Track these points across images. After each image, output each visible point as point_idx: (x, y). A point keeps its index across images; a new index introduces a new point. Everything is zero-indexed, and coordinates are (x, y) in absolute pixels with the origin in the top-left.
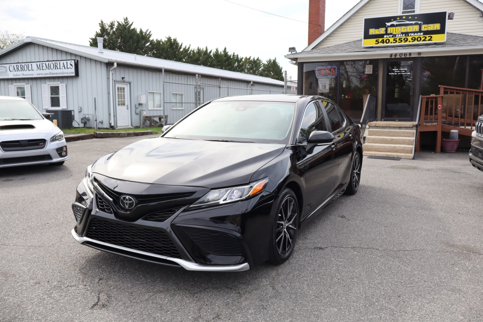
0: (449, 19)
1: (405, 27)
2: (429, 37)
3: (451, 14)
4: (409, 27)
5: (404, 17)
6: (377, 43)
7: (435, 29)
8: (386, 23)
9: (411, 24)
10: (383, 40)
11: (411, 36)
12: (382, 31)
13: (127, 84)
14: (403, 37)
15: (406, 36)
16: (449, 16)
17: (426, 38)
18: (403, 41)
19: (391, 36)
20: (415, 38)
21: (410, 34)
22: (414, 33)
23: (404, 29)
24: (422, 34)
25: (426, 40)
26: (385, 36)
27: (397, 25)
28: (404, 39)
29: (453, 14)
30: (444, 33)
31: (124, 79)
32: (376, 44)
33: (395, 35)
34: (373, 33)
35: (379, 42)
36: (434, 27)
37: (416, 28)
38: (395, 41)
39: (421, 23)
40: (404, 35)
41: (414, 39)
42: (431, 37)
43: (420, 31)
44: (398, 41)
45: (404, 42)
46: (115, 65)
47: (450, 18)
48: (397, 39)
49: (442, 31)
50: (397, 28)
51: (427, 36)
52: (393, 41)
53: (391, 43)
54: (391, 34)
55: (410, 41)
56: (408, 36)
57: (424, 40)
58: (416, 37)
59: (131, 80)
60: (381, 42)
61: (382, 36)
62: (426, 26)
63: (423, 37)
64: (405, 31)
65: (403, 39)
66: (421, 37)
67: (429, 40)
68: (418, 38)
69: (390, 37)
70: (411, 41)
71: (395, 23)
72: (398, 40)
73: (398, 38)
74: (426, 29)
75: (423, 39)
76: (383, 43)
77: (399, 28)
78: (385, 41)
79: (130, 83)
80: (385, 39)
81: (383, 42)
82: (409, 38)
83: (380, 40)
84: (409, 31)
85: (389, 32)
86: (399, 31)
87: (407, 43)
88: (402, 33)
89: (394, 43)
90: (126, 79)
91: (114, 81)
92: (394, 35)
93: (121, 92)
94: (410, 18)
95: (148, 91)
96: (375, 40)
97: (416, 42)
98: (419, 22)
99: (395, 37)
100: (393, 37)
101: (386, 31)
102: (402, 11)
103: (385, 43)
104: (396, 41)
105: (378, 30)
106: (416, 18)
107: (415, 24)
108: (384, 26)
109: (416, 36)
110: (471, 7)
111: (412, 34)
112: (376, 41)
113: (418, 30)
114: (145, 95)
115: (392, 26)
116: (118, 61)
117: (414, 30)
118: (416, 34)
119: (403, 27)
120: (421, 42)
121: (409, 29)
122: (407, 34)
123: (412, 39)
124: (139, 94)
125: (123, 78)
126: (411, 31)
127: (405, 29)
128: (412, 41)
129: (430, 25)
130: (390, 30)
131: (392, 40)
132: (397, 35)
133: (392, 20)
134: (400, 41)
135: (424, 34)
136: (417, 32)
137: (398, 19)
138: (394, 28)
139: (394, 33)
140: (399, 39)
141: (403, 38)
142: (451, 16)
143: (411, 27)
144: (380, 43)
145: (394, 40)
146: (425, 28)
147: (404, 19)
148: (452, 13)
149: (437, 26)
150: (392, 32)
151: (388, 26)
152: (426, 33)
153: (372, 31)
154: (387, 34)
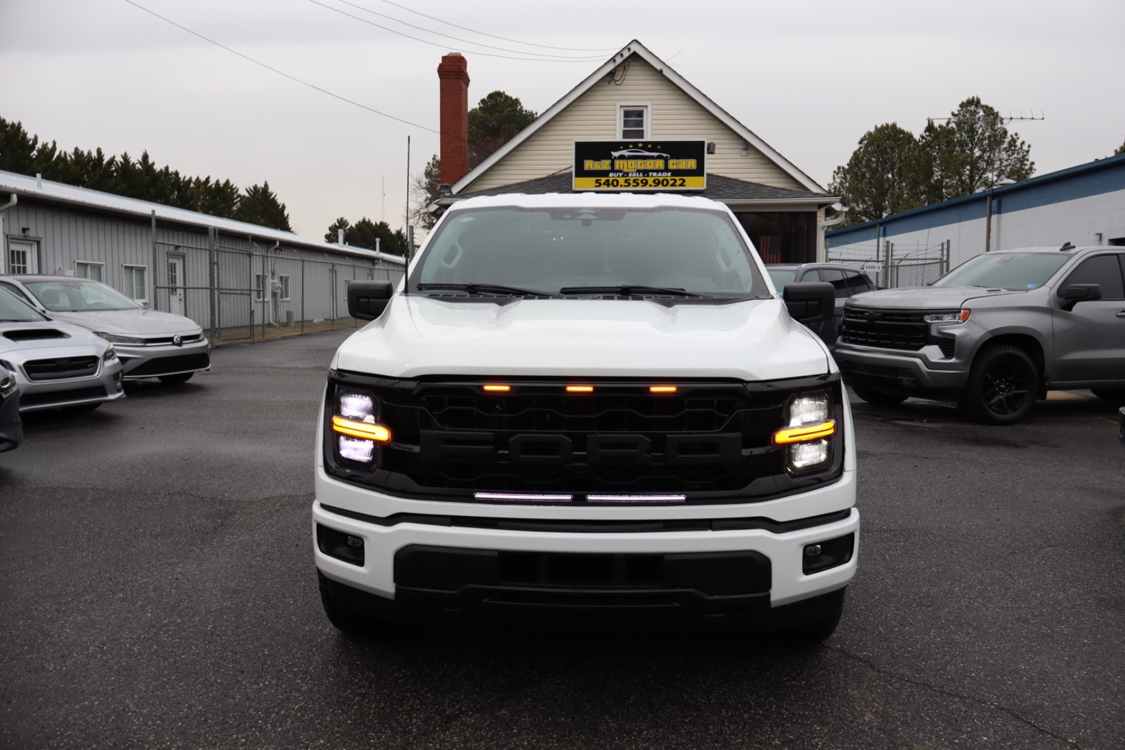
0: (709, 153)
1: (642, 161)
2: (680, 180)
3: (712, 145)
4: (648, 162)
5: (640, 145)
6: (598, 184)
7: (689, 167)
8: (612, 153)
9: (652, 158)
10: (608, 181)
11: (652, 176)
12: (606, 165)
13: (31, 245)
14: (640, 177)
15: (644, 176)
16: (708, 149)
17: (675, 181)
18: (641, 184)
19: (621, 175)
20: (659, 180)
21: (650, 174)
22: (658, 171)
23: (641, 165)
24: (669, 174)
25: (676, 186)
26: (611, 175)
27: (630, 158)
28: (642, 181)
29: (714, 145)
30: (703, 175)
31: (28, 233)
32: (596, 186)
33: (627, 174)
34: (591, 168)
35: (600, 185)
36: (687, 164)
37: (660, 164)
38: (627, 184)
39: (667, 157)
40: (641, 174)
41: (657, 183)
42: (684, 181)
43: (666, 170)
44: (632, 184)
45: (642, 186)
46: (14, 198)
47: (711, 152)
48: (630, 180)
49: (699, 171)
50: (630, 162)
51: (677, 178)
52: (624, 184)
53: (621, 186)
54: (621, 171)
55: (651, 186)
56: (648, 176)
57: (673, 185)
58: (661, 179)
59: (41, 234)
60: (604, 184)
61: (604, 173)
62: (675, 161)
63: (671, 180)
64: (642, 167)
65: (639, 182)
66: (669, 179)
67: (681, 185)
68: (663, 180)
69: (619, 176)
70: (653, 184)
71: (625, 153)
72: (631, 182)
73: (632, 179)
74: (675, 167)
75: (671, 182)
76: (608, 185)
77: (633, 162)
78: (610, 182)
79: (38, 243)
80: (611, 180)
81: (607, 183)
82: (650, 180)
83: (603, 180)
84: (649, 167)
85: (617, 167)
86: (633, 167)
87: (647, 188)
88: (639, 171)
89: (625, 186)
90: (32, 233)
91: (7, 236)
92: (625, 173)
93: (19, 263)
94: (650, 146)
95: (77, 261)
96: (594, 179)
97: (660, 188)
98: (665, 155)
99: (627, 176)
100: (623, 176)
101: (612, 165)
102: (623, 128)
103: (611, 186)
104: (629, 184)
105: (598, 163)
106: (659, 147)
107: (659, 157)
108: (609, 157)
109: (661, 176)
110: (729, 132)
111: (655, 174)
112: (597, 181)
113: (662, 167)
114: (71, 269)
115: (622, 157)
116: (21, 191)
117: (657, 168)
118: (660, 174)
119: (639, 162)
120: (669, 188)
121: (649, 165)
122: (646, 172)
123: (654, 181)
124: (57, 268)
125: (24, 230)
126: (651, 168)
127: (643, 165)
128: (655, 186)
129: (680, 161)
130: (619, 164)
131: (621, 181)
132: (630, 174)
133: (621, 147)
134: (635, 184)
135: (672, 175)
136: (662, 171)
137: (631, 146)
138: (625, 162)
139: (626, 170)
140: (634, 181)
141: (640, 179)
142: (711, 148)
143: (652, 161)
144: (602, 186)
145: (626, 181)
146: (674, 164)
147: (640, 148)
148: (712, 143)
149: (691, 164)
150: (621, 167)
151: (615, 157)
152: (676, 173)
153: (589, 165)
154: (613, 170)
